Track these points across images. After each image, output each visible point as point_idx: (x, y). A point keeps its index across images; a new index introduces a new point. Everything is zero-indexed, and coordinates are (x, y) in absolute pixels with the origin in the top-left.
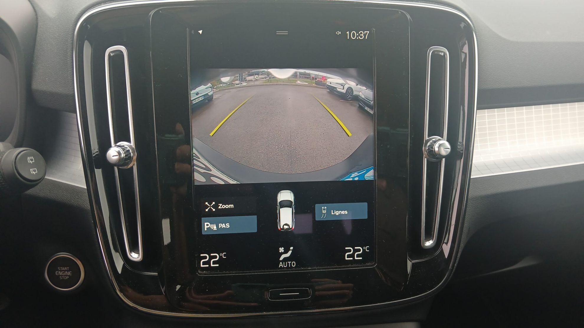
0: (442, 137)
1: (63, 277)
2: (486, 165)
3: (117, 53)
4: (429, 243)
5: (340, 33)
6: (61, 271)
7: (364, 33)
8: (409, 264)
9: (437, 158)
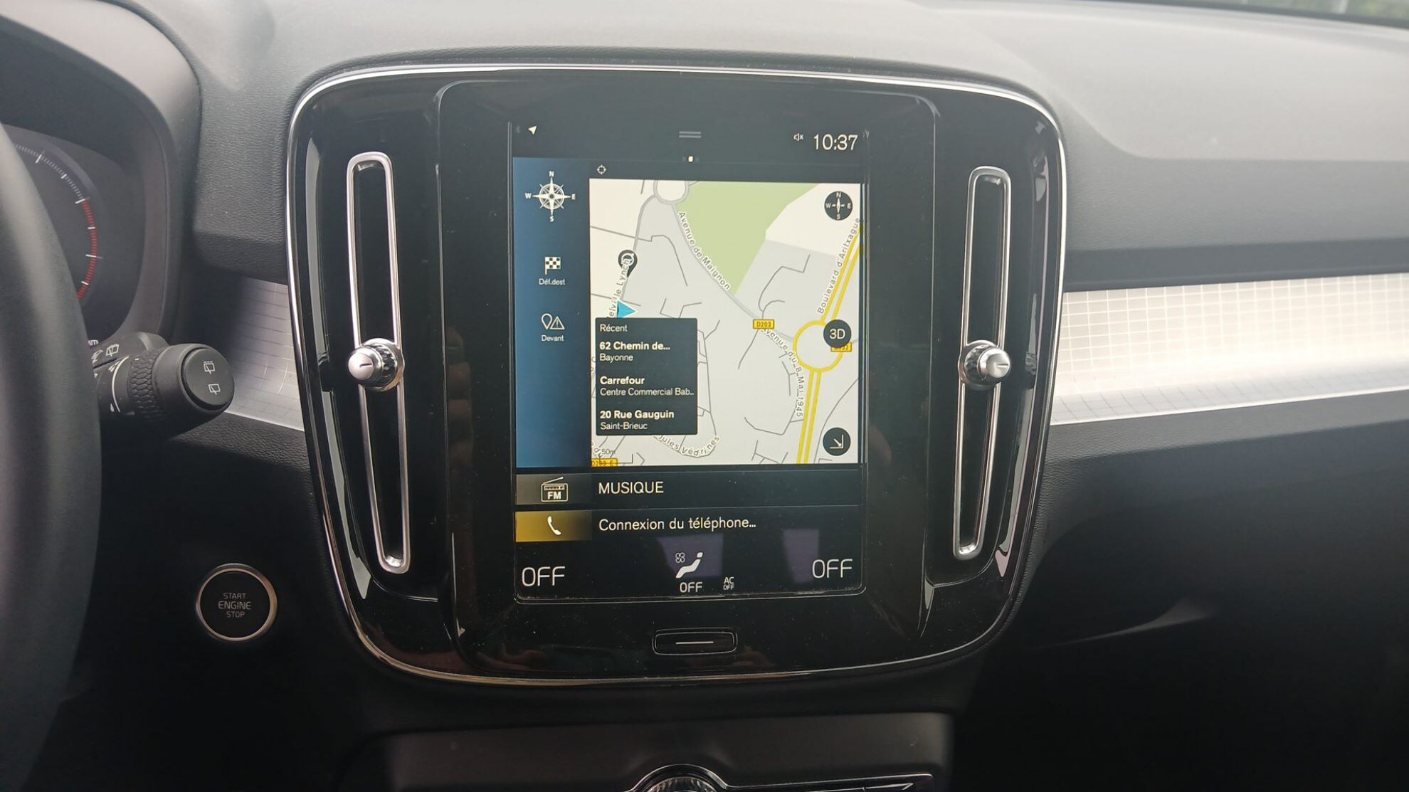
0: (996, 343)
1: (233, 612)
2: (1085, 402)
3: (372, 165)
4: (968, 551)
5: (802, 137)
6: (228, 600)
7: (848, 138)
8: (929, 591)
9: (984, 383)
